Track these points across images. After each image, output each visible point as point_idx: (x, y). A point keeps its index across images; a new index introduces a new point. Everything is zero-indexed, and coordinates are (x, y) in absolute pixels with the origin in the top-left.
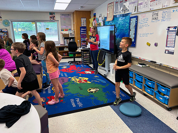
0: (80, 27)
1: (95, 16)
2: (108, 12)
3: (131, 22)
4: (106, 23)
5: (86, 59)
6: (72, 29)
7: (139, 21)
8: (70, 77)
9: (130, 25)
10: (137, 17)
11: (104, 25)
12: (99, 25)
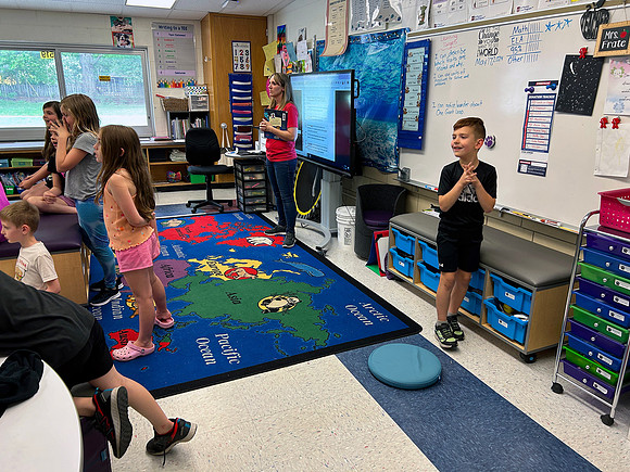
0: (230, 75)
1: (282, 35)
2: (330, 24)
3: (410, 60)
4: (324, 64)
5: (255, 193)
6: (201, 81)
7: (434, 61)
8: (195, 260)
9: (404, 71)
10: (428, 45)
11: (316, 70)
12: (298, 68)
